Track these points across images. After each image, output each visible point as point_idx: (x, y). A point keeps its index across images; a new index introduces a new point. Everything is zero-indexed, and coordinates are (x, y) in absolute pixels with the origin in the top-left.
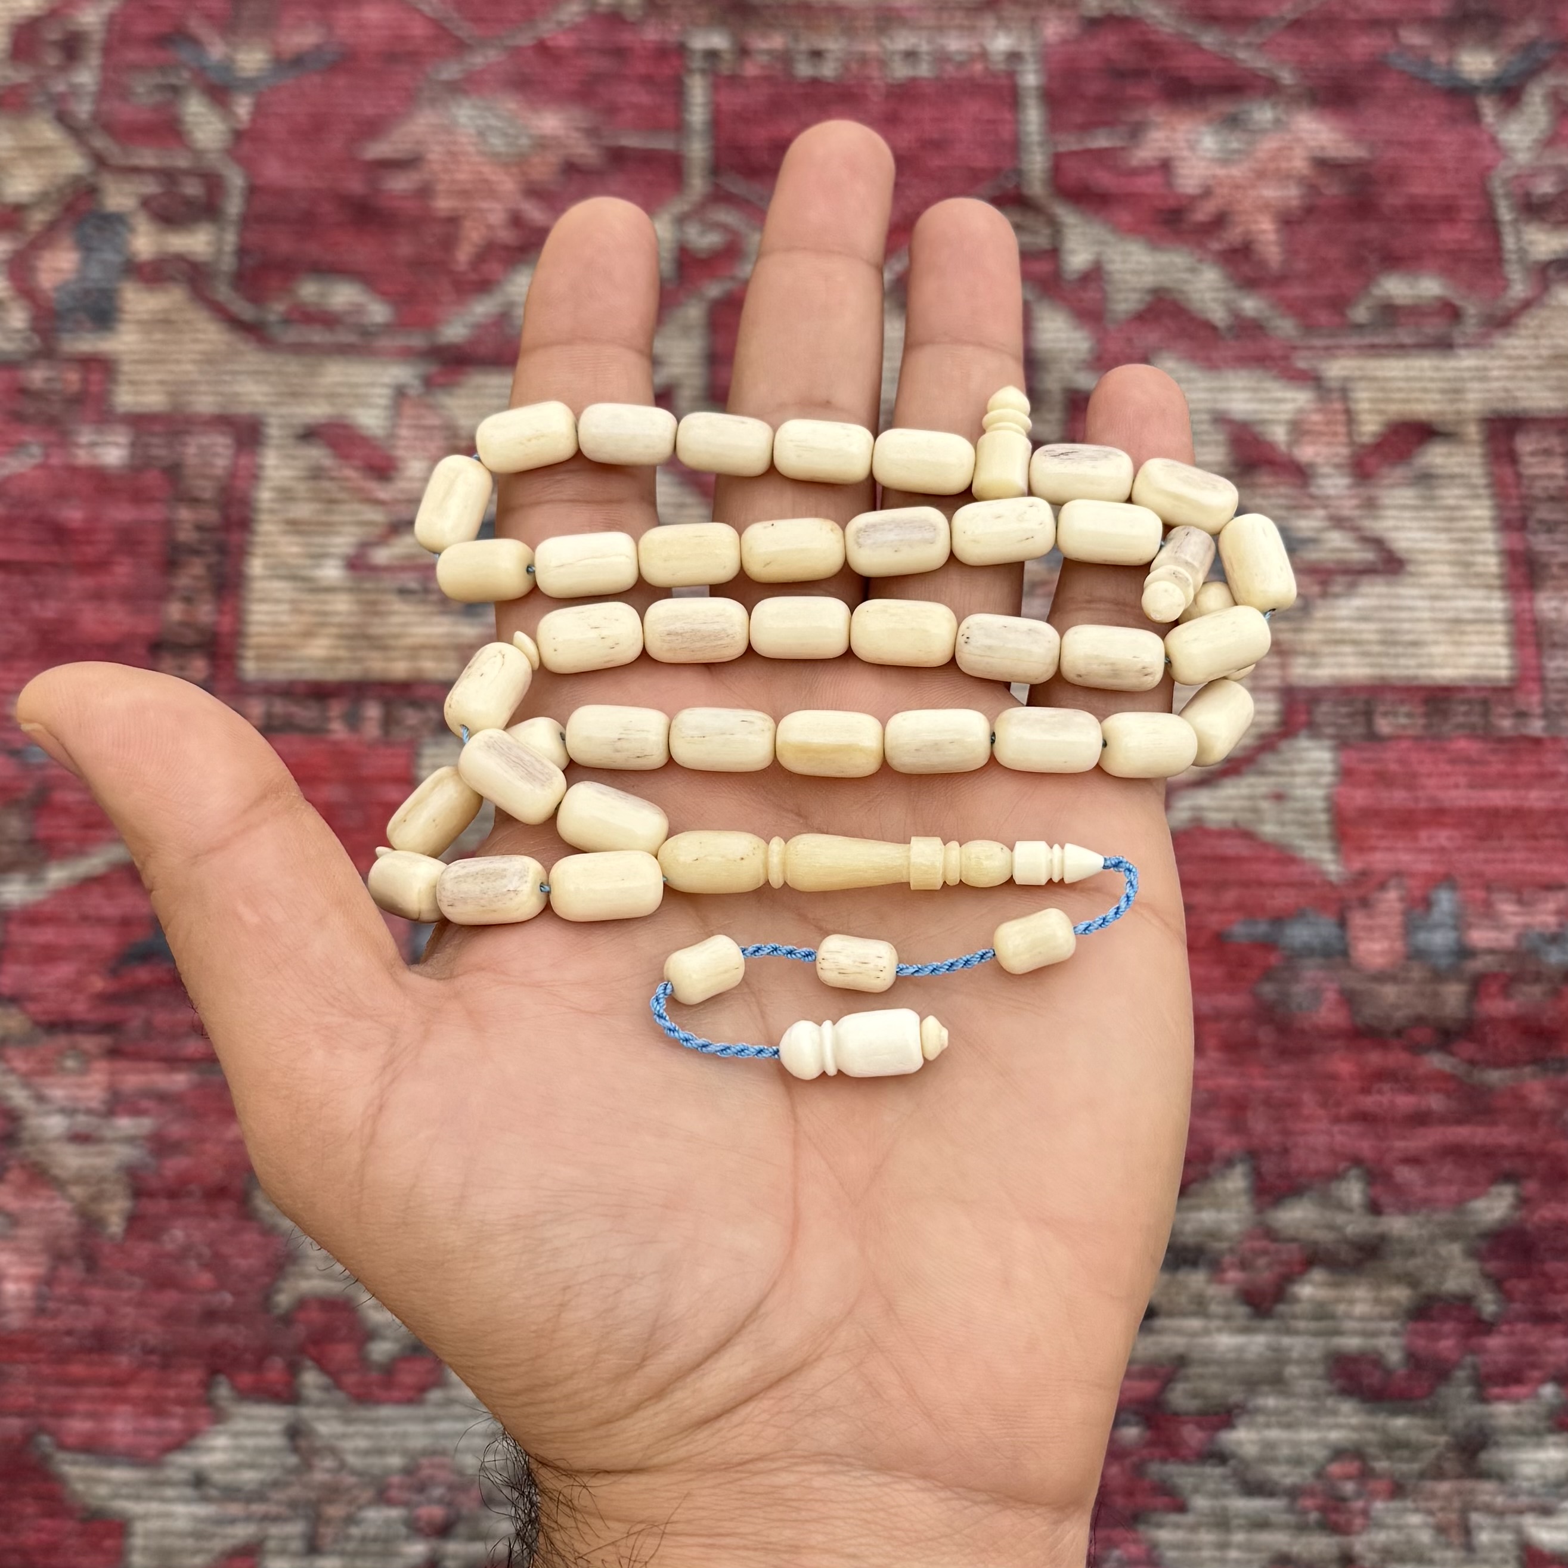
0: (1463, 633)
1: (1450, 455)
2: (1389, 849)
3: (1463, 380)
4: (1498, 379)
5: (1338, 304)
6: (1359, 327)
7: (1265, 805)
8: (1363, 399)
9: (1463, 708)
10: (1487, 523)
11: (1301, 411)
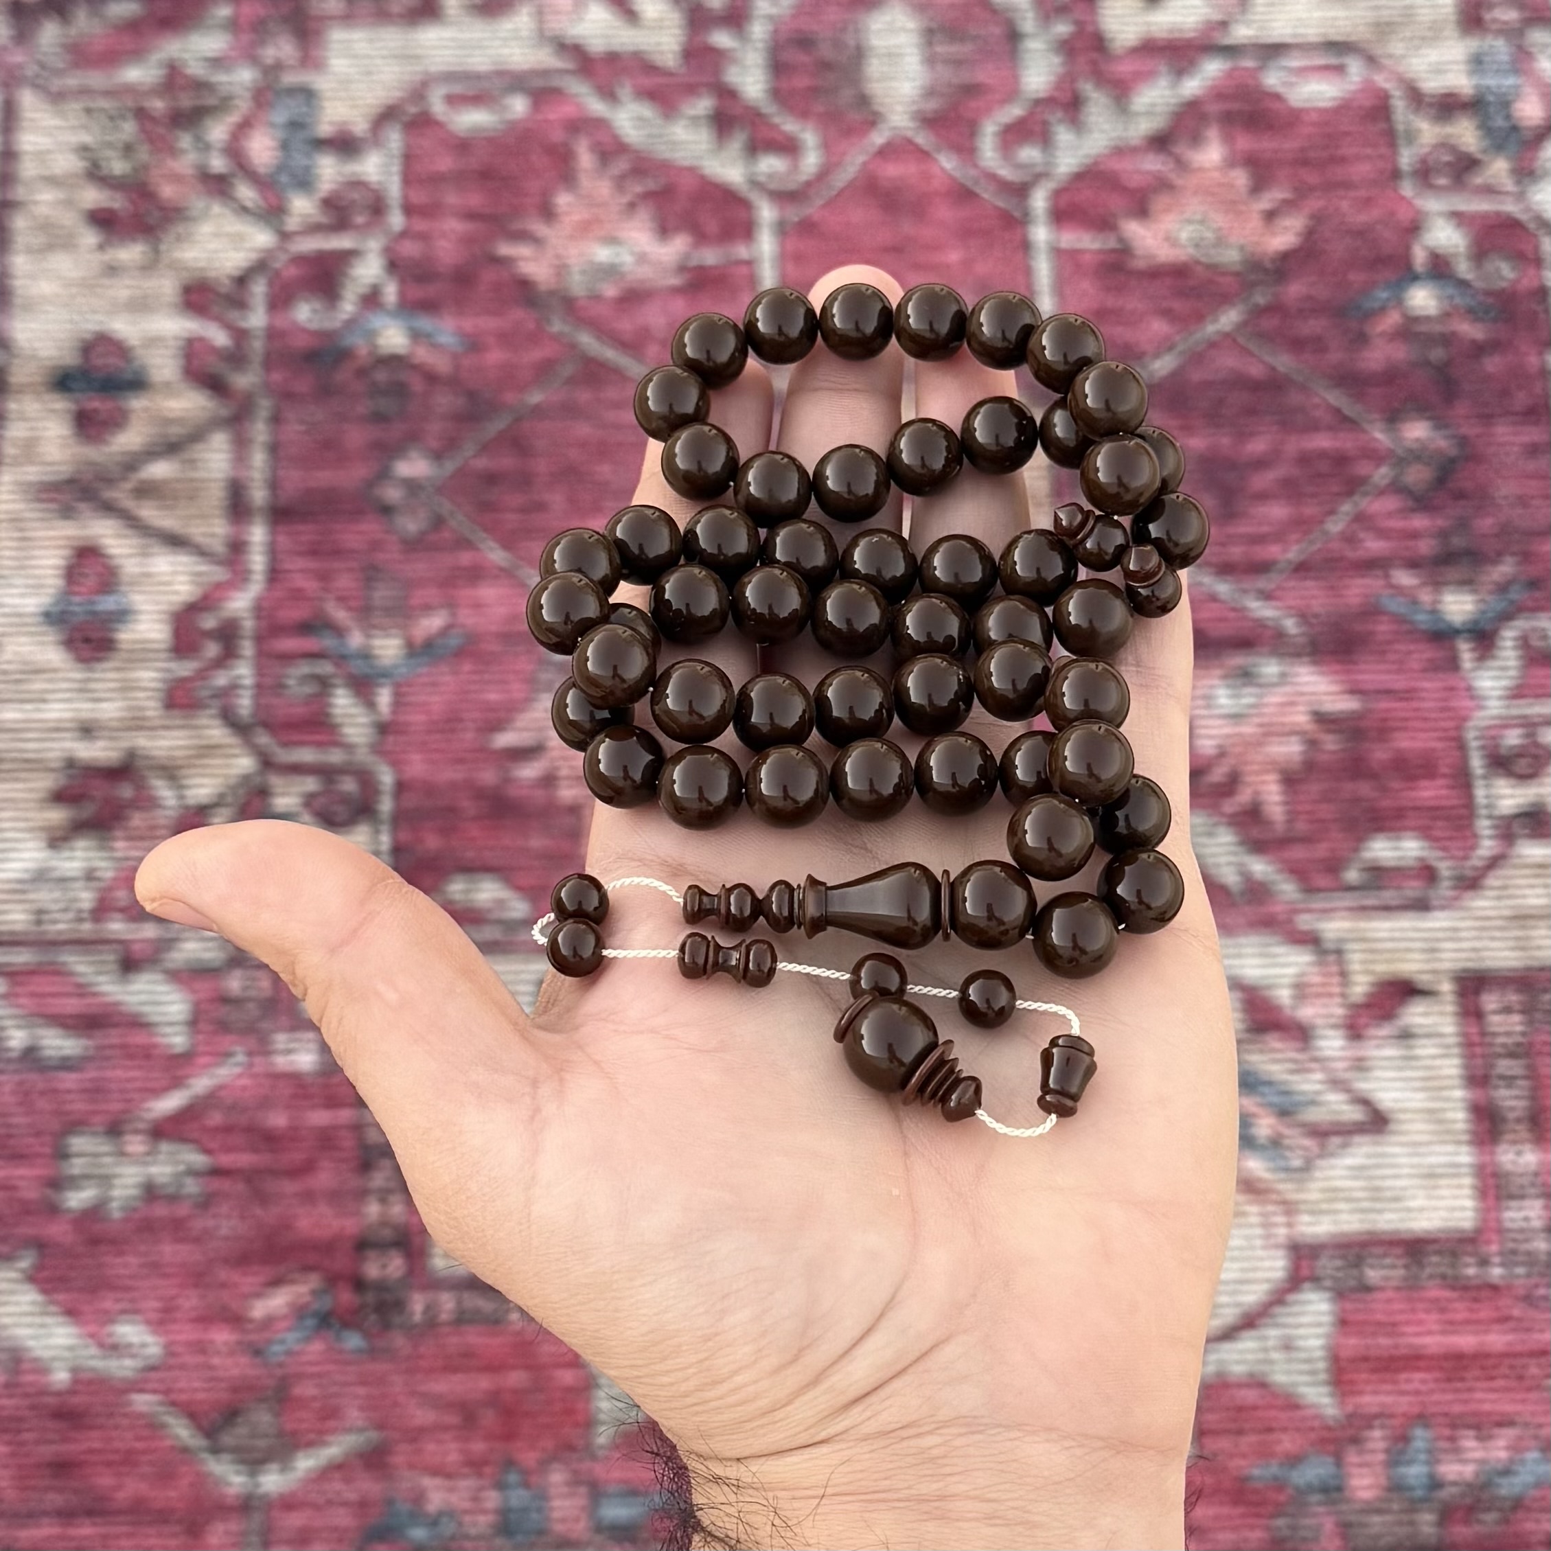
0: (1435, 1187)
1: (1426, 1014)
2: (1376, 1393)
3: (1438, 940)
4: (1468, 939)
5: (1334, 866)
6: (1350, 888)
7: (1275, 1356)
8: (1356, 960)
9: (1435, 1259)
10: (1457, 1082)
11: (1302, 975)
